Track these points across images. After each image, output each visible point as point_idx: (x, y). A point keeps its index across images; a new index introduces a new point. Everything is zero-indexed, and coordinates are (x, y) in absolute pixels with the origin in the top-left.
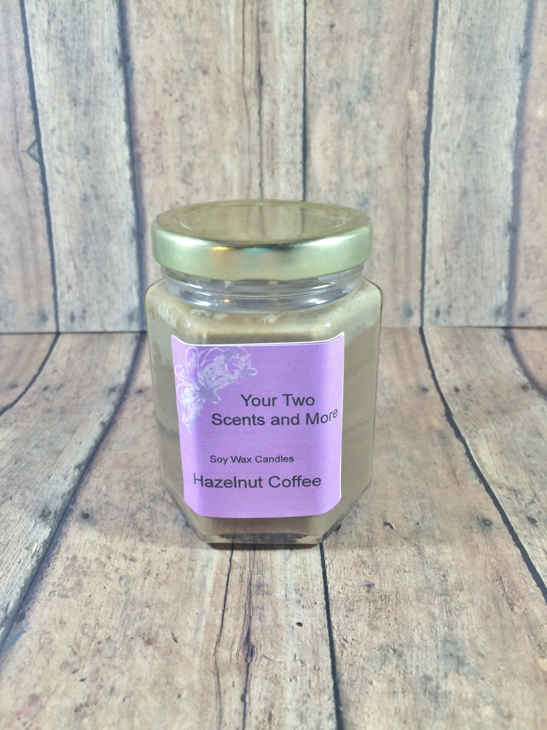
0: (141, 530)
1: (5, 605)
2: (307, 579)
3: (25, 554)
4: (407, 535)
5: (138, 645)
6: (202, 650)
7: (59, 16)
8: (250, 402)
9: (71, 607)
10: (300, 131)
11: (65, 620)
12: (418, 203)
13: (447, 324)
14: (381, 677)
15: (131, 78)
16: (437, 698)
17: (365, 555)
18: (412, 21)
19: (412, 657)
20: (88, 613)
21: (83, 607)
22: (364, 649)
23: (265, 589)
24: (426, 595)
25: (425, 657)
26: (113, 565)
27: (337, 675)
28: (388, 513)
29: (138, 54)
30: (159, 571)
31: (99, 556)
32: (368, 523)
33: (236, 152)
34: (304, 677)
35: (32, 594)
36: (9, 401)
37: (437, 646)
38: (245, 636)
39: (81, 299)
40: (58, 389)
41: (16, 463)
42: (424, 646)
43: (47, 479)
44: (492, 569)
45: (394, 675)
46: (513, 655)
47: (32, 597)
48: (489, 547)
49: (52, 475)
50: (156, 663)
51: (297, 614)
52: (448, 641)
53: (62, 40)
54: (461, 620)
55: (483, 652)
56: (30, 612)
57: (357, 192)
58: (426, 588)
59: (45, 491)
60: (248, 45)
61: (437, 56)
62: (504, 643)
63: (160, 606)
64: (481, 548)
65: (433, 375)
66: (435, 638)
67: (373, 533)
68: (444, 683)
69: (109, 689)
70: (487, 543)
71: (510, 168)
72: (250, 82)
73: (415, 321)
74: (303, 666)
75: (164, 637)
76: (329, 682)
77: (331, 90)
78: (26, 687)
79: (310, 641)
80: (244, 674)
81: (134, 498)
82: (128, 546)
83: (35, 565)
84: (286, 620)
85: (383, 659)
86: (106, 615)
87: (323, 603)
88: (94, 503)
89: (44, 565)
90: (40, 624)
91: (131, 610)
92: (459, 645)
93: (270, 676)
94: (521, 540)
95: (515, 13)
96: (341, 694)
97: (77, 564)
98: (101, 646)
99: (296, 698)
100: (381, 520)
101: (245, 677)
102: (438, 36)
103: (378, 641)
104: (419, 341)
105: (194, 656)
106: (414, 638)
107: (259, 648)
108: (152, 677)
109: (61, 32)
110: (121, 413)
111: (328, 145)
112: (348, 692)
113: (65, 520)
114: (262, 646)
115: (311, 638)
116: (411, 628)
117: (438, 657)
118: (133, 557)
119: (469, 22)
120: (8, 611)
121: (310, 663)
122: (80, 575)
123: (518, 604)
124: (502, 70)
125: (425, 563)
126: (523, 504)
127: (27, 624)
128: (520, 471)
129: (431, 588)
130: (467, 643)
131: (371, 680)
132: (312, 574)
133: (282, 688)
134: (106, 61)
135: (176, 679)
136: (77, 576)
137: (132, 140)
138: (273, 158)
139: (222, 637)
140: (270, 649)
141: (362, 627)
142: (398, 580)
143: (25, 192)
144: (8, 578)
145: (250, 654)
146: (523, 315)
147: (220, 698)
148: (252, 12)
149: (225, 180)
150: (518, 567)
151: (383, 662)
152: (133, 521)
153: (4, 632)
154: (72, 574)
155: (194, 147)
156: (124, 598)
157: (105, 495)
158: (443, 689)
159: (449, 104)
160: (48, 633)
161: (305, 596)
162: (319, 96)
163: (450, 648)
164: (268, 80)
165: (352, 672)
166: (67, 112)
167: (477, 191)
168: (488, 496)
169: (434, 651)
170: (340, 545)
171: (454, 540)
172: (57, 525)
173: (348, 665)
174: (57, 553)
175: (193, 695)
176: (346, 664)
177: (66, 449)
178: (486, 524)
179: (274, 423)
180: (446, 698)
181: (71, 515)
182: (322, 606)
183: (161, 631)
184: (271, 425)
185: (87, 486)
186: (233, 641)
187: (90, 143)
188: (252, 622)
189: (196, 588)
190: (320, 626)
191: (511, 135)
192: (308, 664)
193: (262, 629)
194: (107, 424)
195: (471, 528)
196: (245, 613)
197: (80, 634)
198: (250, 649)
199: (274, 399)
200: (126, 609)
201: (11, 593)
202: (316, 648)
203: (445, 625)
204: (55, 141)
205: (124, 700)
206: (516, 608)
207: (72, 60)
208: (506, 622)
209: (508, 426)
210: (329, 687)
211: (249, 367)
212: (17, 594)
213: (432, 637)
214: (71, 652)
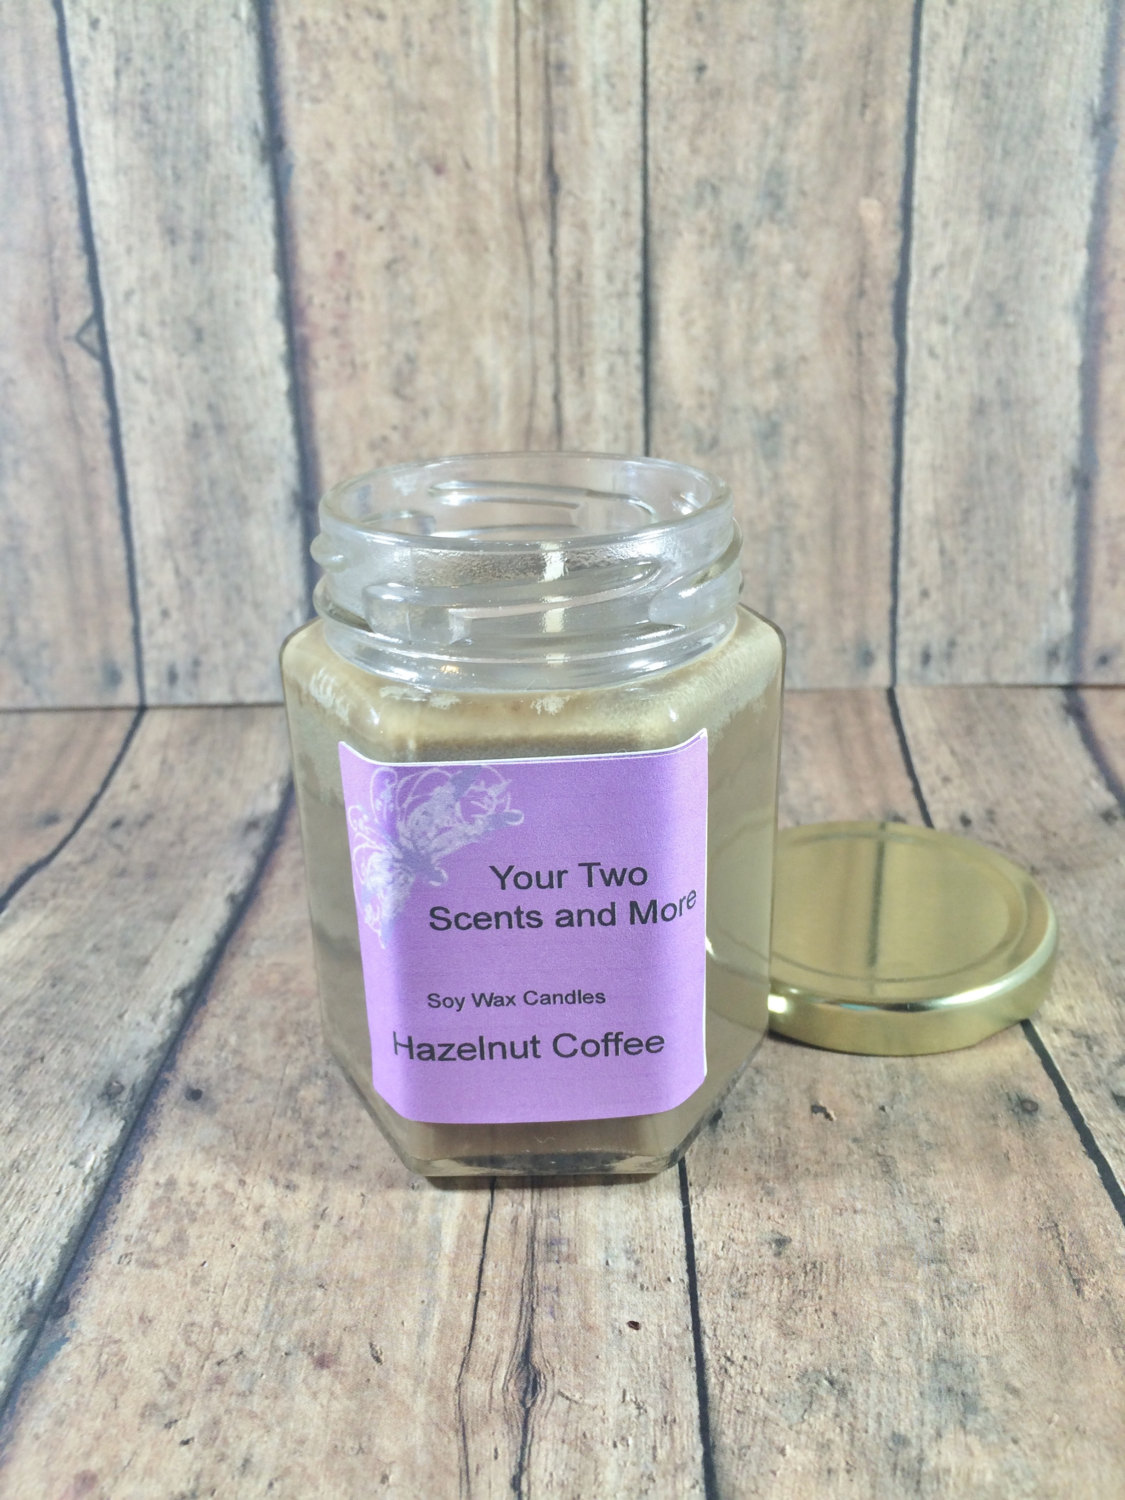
0: (308, 1124)
1: (29, 1283)
2: (651, 1228)
3: (71, 1174)
4: (859, 1133)
5: (301, 1367)
6: (431, 1380)
7: (138, 61)
8: (509, 881)
9: (164, 1286)
10: (636, 287)
11: (150, 1315)
12: (884, 431)
13: (947, 681)
14: (803, 1438)
15: (287, 185)
16: (918, 1482)
17: (772, 1175)
18: (868, 55)
19: (868, 1394)
20: (198, 1299)
21: (188, 1288)
22: (769, 1377)
23: (564, 1249)
24: (898, 1263)
25: (896, 1394)
26: (249, 1199)
27: (712, 1433)
28: (820, 1086)
29: (301, 136)
30: (344, 1210)
31: (221, 1179)
32: (778, 1108)
33: (505, 332)
34: (643, 1439)
35: (83, 1261)
36: (39, 852)
37: (919, 1373)
38: (521, 1349)
39: (190, 637)
40: (142, 824)
41: (53, 986)
42: (894, 1371)
43: (117, 1021)
44: (1038, 1206)
45: (830, 1435)
46: (1081, 1391)
47: (84, 1266)
48: (1032, 1159)
49: (126, 1011)
50: (336, 1406)
51: (631, 1303)
52: (944, 1361)
53: (145, 109)
54: (972, 1316)
55: (1017, 1384)
56: (79, 1299)
57: (756, 410)
58: (899, 1246)
59: (113, 1045)
60: (527, 111)
61: (921, 127)
62: (1062, 1363)
63: (346, 1284)
64: (1014, 1161)
65: (917, 791)
66: (917, 1354)
67: (789, 1128)
68: (936, 1451)
69: (239, 1463)
70: (1027, 1151)
71: (1075, 355)
72: (532, 189)
73: (880, 674)
74: (640, 1414)
75: (353, 1352)
76: (694, 1450)
77: (699, 201)
78: (69, 1457)
79: (655, 1361)
80: (517, 1432)
81: (295, 1056)
82: (281, 1157)
83: (91, 1199)
84: (606, 1315)
85: (808, 1399)
86: (235, 1304)
87: (682, 1281)
88: (213, 1066)
89: (109, 1198)
90: (99, 1324)
91: (287, 1294)
92: (967, 1369)
93: (573, 1437)
94: (1100, 1143)
95: (1082, 34)
96: (718, 1476)
97: (176, 1196)
98: (224, 1369)
99: (625, 1482)
100: (805, 1100)
101: (520, 1439)
102: (922, 85)
103: (796, 1361)
104: (887, 719)
105: (415, 1392)
106: (872, 1354)
107: (548, 1377)
108: (328, 1438)
109: (143, 92)
110: (270, 874)
111: (696, 313)
112: (734, 1470)
113: (152, 1104)
114: (556, 1371)
115: (657, 1355)
116: (865, 1334)
117: (921, 1394)
118: (291, 1181)
119: (987, 53)
120: (35, 1297)
121: (655, 1408)
122: (182, 1220)
123: (1092, 1280)
124: (1056, 153)
125: (897, 1192)
126: (1104, 1065)
127: (73, 1324)
128: (1098, 993)
129: (910, 1247)
130: (984, 1365)
131: (782, 1444)
132: (660, 1216)
133: (596, 1462)
134: (235, 150)
135: (377, 1441)
136: (176, 1222)
137: (290, 310)
138: (580, 343)
139: (473, 1353)
140: (572, 1379)
141: (764, 1332)
142: (841, 1231)
143: (72, 421)
144: (35, 1227)
145: (530, 1389)
146: (1104, 660)
147: (468, 1482)
148: (534, 43)
149: (482, 390)
150: (1091, 1200)
151: (806, 1406)
152: (292, 1104)
153: (23, 1342)
154: (166, 1217)
155: (417, 323)
156: (271, 1267)
157: (236, 1052)
158: (932, 1463)
159: (946, 224)
160: (116, 1342)
161: (646, 1263)
162: (675, 214)
163: (948, 1375)
164: (570, 182)
165: (742, 1426)
166: (156, 257)
167: (1006, 405)
168: (1031, 1048)
169: (914, 1382)
170: (720, 1154)
171: (958, 1144)
172: (135, 1114)
173: (734, 1412)
174: (136, 1173)
175: (413, 1476)
176: (729, 1411)
177: (157, 954)
178: (1025, 1111)
179: (562, 922)
180: (939, 1482)
181: (165, 1093)
182: (681, 1285)
183: (346, 1339)
184: (555, 926)
185: (197, 1034)
187: (204, 318)
188: (535, 1321)
189: (421, 1247)
190: (678, 1329)
191: (1077, 286)
192: (650, 1410)
193: (557, 1336)
194: (241, 899)
195: (994, 1117)
196: (522, 1300)
197: (182, 1346)
198: (531, 1379)
199: (560, 874)
200: (276, 1290)
201: (40, 1258)
202: (667, 1376)
203: (938, 1326)
204: (132, 316)
205: (271, 1485)
206: (1087, 1289)
207: (164, 151)
208: (1066, 1319)
209: (1074, 899)
210: (693, 1459)
211: (508, 808)
212: (53, 1260)
213: (910, 1351)
214: (164, 1381)
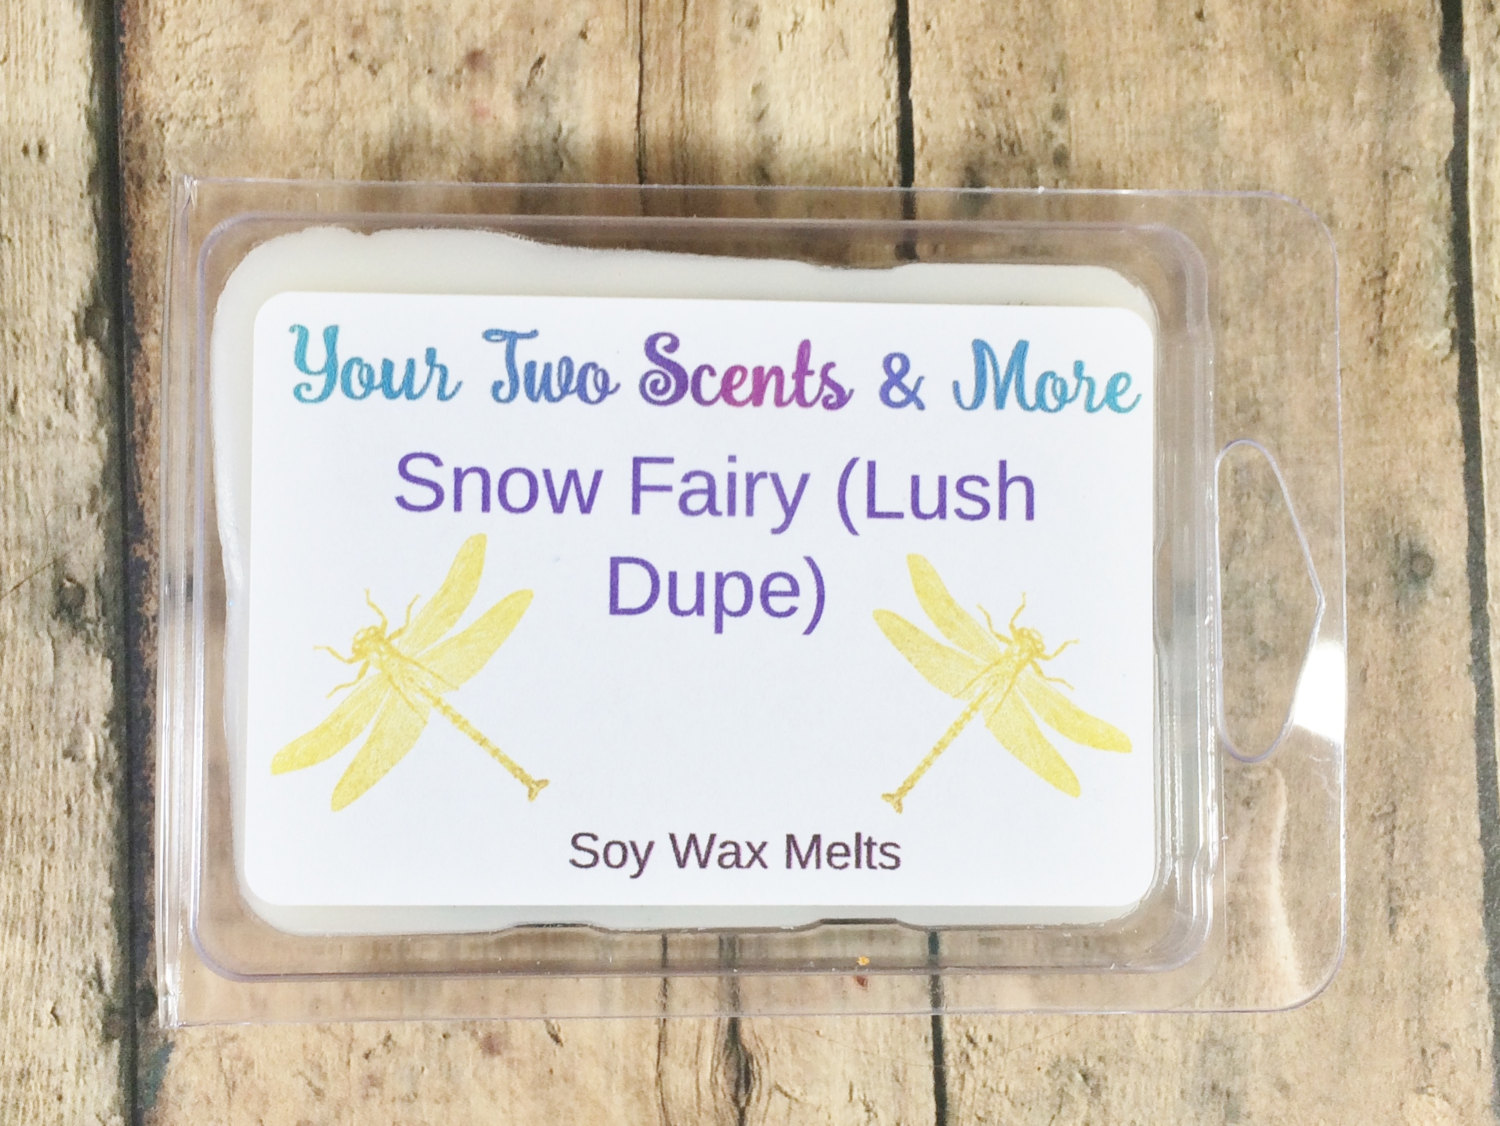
1: (91, 969)
3: (72, 775)
5: (467, 1054)
6: (625, 1067)
19: (1124, 1093)
22: (1015, 1069)
25: (1154, 1094)
37: (1184, 1062)
38: (726, 1020)
42: (1156, 1060)
44: (1381, 774)
46: (1356, 1086)
50: (521, 1111)
52: (1214, 1042)
55: (1290, 1078)
62: (1346, 1045)
66: (1186, 1033)
74: (870, 1119)
75: (526, 1030)
79: (886, 1042)
85: (1057, 1100)
89: (140, 809)
92: (1238, 1054)
98: (375, 1064)
103: (1049, 1046)
105: (609, 1087)
106: (1136, 1035)
107: (763, 1062)
114: (771, 1054)
115: (888, 1031)
117: (1182, 1092)
120: (108, 988)
121: (886, 1111)
123: (1413, 908)
127: (169, 1020)
130: (1258, 1049)
139: (669, 1026)
140: (790, 1066)
145: (742, 1081)
150: (1451, 763)
153: (120, 1056)
160: (233, 1039)
168: (1459, 429)
169: (1177, 1076)
173: (974, 1119)
178: (1412, 575)
186: (699, 1039)
192: (882, 1116)
195: (1367, 589)
197: (314, 1037)
198: (743, 1064)
201: (90, 924)
202: (900, 1063)
203: (1218, 988)
206: (1403, 923)
208: (1365, 974)
212: (107, 927)
213: (1179, 1029)
214: (309, 1089)
